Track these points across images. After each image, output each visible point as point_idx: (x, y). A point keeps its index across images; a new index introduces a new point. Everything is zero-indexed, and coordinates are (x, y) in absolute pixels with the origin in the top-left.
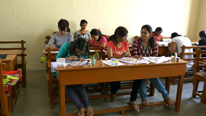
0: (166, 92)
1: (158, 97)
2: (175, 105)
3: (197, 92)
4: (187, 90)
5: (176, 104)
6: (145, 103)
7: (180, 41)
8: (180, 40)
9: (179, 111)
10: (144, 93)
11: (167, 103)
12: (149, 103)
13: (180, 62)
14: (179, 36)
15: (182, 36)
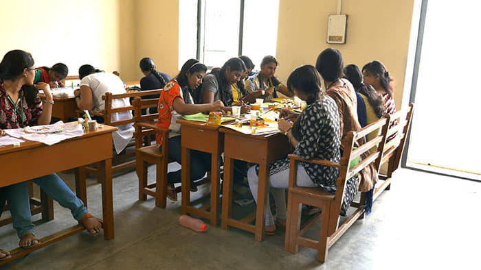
0: (78, 202)
1: (63, 219)
2: (102, 227)
3: (146, 188)
4: (130, 189)
5: (104, 225)
6: (28, 243)
7: (99, 83)
8: (99, 80)
9: (113, 238)
10: (25, 218)
11: (85, 228)
12: (38, 241)
13: (98, 131)
14: (98, 71)
15: (102, 73)
